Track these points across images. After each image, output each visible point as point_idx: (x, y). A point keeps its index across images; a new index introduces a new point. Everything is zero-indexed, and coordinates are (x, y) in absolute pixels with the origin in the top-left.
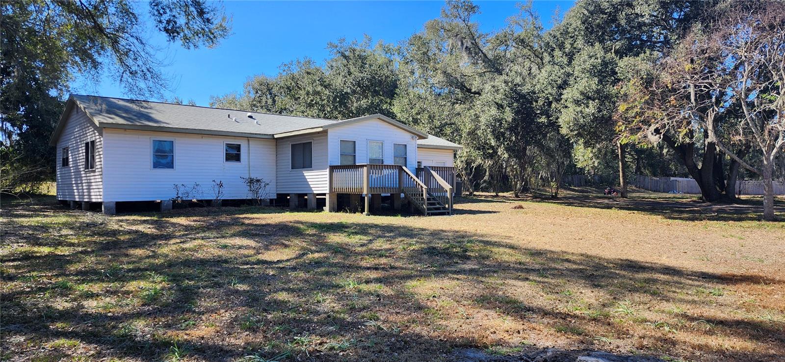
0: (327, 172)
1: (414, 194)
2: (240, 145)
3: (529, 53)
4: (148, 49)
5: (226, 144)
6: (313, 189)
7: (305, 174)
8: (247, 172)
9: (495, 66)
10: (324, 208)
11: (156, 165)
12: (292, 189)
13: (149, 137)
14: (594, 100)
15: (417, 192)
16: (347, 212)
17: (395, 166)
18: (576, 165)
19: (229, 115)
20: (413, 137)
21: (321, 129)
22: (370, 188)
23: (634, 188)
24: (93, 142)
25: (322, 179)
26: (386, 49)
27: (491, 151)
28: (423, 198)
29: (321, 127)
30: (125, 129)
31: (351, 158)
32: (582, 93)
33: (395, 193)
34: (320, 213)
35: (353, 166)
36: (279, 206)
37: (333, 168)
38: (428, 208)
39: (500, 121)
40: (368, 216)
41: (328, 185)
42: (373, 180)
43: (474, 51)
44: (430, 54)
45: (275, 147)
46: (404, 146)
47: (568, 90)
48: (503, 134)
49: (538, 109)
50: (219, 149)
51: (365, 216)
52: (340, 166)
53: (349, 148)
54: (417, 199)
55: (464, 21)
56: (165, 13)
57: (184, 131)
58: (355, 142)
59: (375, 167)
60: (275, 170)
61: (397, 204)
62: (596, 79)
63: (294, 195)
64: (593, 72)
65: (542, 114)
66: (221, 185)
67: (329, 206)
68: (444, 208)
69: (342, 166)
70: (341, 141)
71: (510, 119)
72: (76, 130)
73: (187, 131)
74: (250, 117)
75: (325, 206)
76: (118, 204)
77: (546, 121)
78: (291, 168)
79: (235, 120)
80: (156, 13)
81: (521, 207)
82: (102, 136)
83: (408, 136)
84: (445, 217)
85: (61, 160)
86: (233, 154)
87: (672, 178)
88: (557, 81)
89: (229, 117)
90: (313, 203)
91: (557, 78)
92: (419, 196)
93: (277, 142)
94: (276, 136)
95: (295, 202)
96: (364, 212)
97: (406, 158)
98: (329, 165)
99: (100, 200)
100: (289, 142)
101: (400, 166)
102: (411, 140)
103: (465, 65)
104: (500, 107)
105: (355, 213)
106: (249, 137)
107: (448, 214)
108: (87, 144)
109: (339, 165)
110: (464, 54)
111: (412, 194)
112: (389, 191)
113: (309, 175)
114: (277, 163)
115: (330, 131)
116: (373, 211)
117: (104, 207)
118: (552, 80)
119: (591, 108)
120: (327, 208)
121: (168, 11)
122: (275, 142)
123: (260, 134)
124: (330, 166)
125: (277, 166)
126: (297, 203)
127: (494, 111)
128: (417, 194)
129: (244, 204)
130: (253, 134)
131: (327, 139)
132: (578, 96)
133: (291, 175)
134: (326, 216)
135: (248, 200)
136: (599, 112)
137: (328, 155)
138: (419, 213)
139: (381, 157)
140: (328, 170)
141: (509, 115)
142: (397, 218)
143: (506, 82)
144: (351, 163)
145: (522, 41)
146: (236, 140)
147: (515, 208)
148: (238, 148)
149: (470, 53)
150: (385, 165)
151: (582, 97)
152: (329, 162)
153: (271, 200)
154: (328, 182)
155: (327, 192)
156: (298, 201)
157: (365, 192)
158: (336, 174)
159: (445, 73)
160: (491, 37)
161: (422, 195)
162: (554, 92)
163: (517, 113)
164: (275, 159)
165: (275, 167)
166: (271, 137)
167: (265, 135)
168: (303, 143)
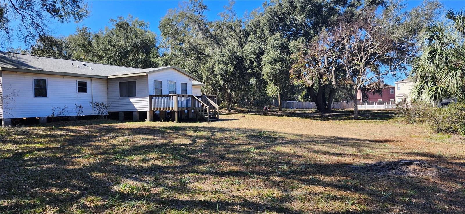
0: (148, 98)
1: (201, 110)
2: (86, 82)
3: (234, 34)
5: (78, 82)
6: (137, 109)
7: (131, 100)
8: (91, 99)
9: (216, 40)
10: (145, 119)
11: (36, 95)
12: (121, 109)
13: (31, 77)
14: (278, 62)
15: (203, 109)
16: (161, 121)
17: (182, 95)
18: (267, 95)
19: (73, 64)
20: (190, 79)
22: (178, 108)
23: (273, 106)
25: (143, 103)
27: (220, 87)
28: (207, 113)
29: (146, 73)
30: (16, 72)
32: (272, 58)
34: (143, 122)
35: (160, 95)
37: (151, 97)
38: (209, 118)
39: (226, 72)
40: (178, 123)
41: (149, 106)
42: (179, 103)
43: (205, 31)
44: (178, 31)
45: (106, 84)
46: (186, 84)
47: (265, 56)
48: (228, 79)
49: (247, 66)
50: (74, 85)
51: (176, 123)
52: (154, 95)
53: (159, 84)
54: (203, 113)
55: (200, 14)
57: (54, 73)
59: (180, 96)
60: (107, 97)
61: (191, 116)
62: (279, 51)
63: (121, 112)
64: (276, 48)
65: (249, 68)
66: (81, 107)
67: (150, 118)
68: (215, 118)
69: (156, 95)
70: (155, 81)
71: (232, 71)
73: (57, 74)
74: (84, 65)
75: (147, 118)
76: (13, 120)
77: (251, 72)
78: (119, 96)
79: (79, 67)
81: (244, 117)
83: (188, 78)
86: (82, 88)
87: (288, 101)
88: (256, 51)
89: (73, 65)
90: (137, 117)
91: (255, 50)
92: (204, 111)
93: (107, 80)
94: (109, 77)
95: (122, 116)
96: (175, 121)
99: (1, 118)
100: (117, 81)
101: (192, 95)
102: (189, 81)
103: (199, 39)
104: (225, 63)
105: (168, 121)
106: (92, 78)
107: (218, 121)
110: (200, 32)
111: (200, 111)
112: (187, 109)
113: (133, 101)
114: (108, 94)
115: (150, 76)
116: (179, 121)
117: (4, 122)
118: (253, 50)
119: (278, 66)
120: (148, 120)
123: (98, 76)
124: (149, 95)
125: (108, 95)
126: (124, 117)
127: (223, 66)
128: (203, 111)
131: (147, 79)
132: (270, 60)
133: (120, 101)
134: (148, 123)
135: (95, 116)
136: (282, 68)
137: (148, 89)
138: (205, 120)
139: (174, 90)
140: (148, 97)
141: (231, 68)
142: (197, 123)
143: (229, 50)
144: (159, 93)
145: (231, 28)
146: (84, 80)
147: (242, 117)
148: (85, 84)
149: (203, 32)
150: (188, 95)
151: (273, 60)
152: (149, 93)
153: (105, 116)
154: (149, 105)
155: (149, 110)
156: (125, 116)
157: (176, 110)
158: (153, 100)
159: (189, 43)
160: (214, 24)
161: (206, 111)
162: (255, 57)
163: (235, 67)
164: (106, 91)
165: (107, 96)
166: (106, 78)
167: (102, 76)
168: (129, 82)
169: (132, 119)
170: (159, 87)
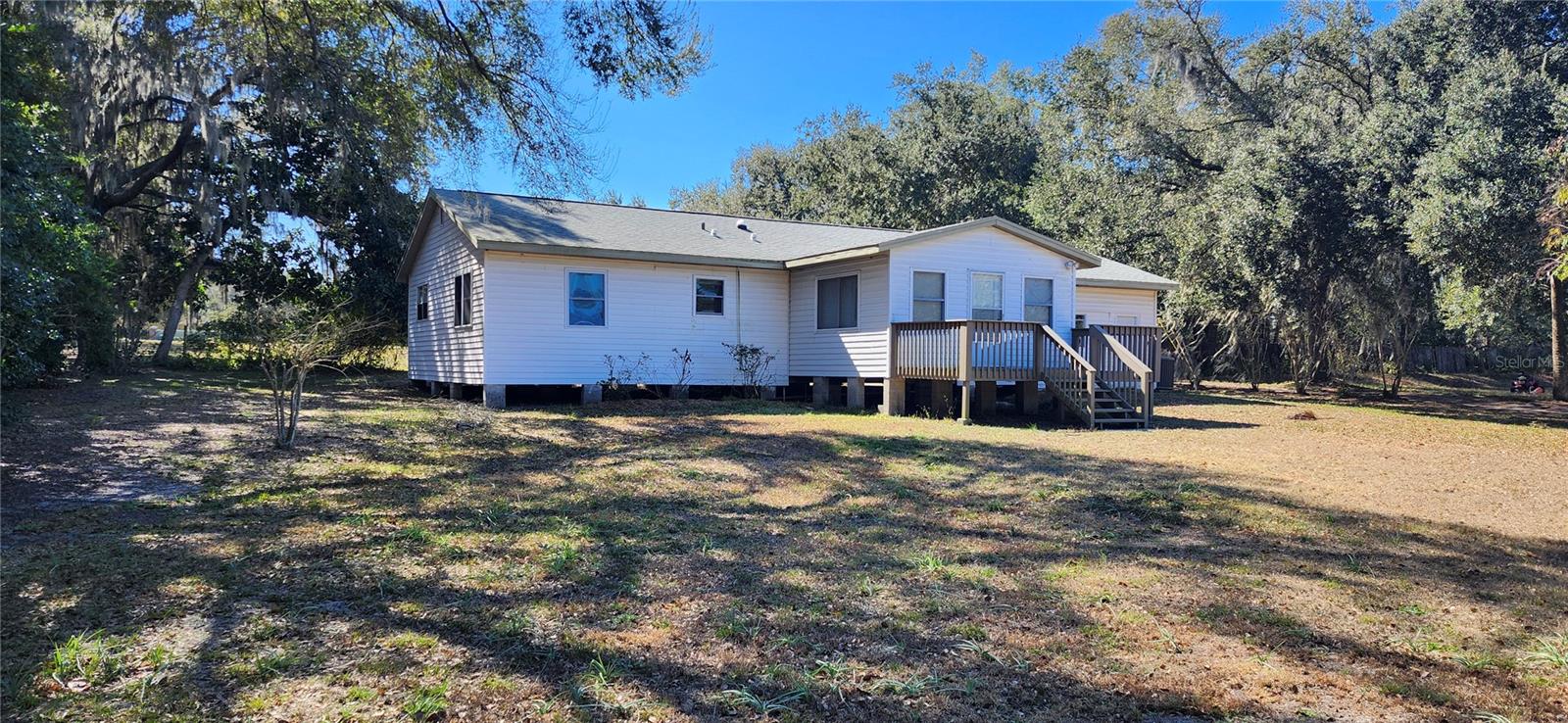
0: (886, 335)
1: (1068, 383)
2: (722, 282)
3: (1340, 77)
4: (561, 100)
5: (698, 280)
6: (858, 369)
7: (843, 340)
8: (735, 333)
9: (1257, 108)
10: (879, 406)
11: (575, 319)
12: (819, 369)
13: (563, 266)
14: (1491, 179)
15: (1073, 378)
16: (924, 416)
17: (1028, 324)
18: (1443, 325)
19: (703, 225)
20: (1066, 264)
21: (876, 250)
22: (973, 369)
24: (468, 276)
25: (873, 350)
26: (1016, 82)
27: (1242, 294)
28: (1087, 392)
29: (877, 246)
30: (522, 253)
31: (936, 307)
32: (1463, 164)
33: (1024, 380)
34: (871, 417)
35: (938, 323)
36: (792, 400)
37: (898, 328)
38: (1096, 414)
39: (1266, 227)
40: (967, 427)
41: (887, 362)
42: (980, 353)
43: (1210, 76)
44: (1109, 87)
45: (786, 286)
46: (1047, 283)
47: (1431, 157)
48: (1273, 257)
49: (1357, 201)
50: (684, 288)
51: (962, 424)
52: (913, 324)
53: (932, 287)
54: (1073, 393)
55: (1188, 13)
56: (591, 32)
57: (622, 256)
58: (943, 275)
59: (985, 326)
60: (786, 329)
61: (1030, 403)
62: (1499, 133)
63: (820, 379)
64: (1492, 115)
65: (1365, 211)
66: (687, 359)
67: (890, 402)
68: (1133, 414)
69: (917, 324)
70: (915, 272)
71: (1289, 224)
72: (441, 254)
73: (629, 256)
74: (742, 227)
75: (882, 404)
76: (510, 389)
77: (1375, 226)
78: (816, 324)
79: (714, 234)
80: (575, 33)
81: (1310, 416)
82: (483, 266)
83: (1056, 261)
84: (1134, 432)
85: (416, 307)
86: (710, 300)
88: (1404, 137)
89: (703, 228)
90: (858, 397)
91: (1403, 131)
92: (1078, 387)
93: (791, 275)
94: (789, 265)
95: (822, 393)
96: (960, 417)
97: (1050, 308)
98: (890, 321)
99: (479, 382)
100: (812, 277)
101: (1037, 325)
102: (1064, 270)
103: (1189, 109)
104: (1266, 196)
105: (941, 418)
106: (739, 266)
107: (1142, 426)
108: (458, 279)
109: (911, 321)
110: (1188, 85)
111: (1062, 383)
112: (1013, 376)
113: (851, 341)
114: (789, 318)
115: (895, 256)
116: (978, 417)
117: (487, 395)
118: (1391, 135)
119: (1486, 198)
120: (884, 408)
121: (596, 27)
122: (787, 277)
123: (759, 261)
124: (892, 324)
125: (790, 323)
126: (827, 395)
127: (1252, 206)
128: (1073, 384)
129: (728, 395)
130: (746, 260)
131: (888, 268)
132: (1452, 169)
133: (817, 340)
134: (884, 423)
135: (736, 387)
136: (1504, 205)
137: (888, 302)
138: (1078, 422)
139: (997, 305)
140: (888, 331)
141: (1286, 215)
142: (1030, 431)
143: (1282, 143)
144: (934, 318)
145: (1323, 52)
146: (716, 273)
147: (1296, 417)
148: (719, 287)
149: (1201, 81)
150: (1005, 323)
151: (1463, 173)
152: (890, 316)
153: (779, 389)
154: (887, 356)
155: (887, 375)
156: (830, 393)
157: (962, 377)
158: (904, 340)
159: (1142, 126)
160: (1250, 45)
161: (1085, 385)
162: (1396, 161)
163: (1306, 208)
164: (786, 308)
165: (787, 325)
166: (781, 266)
167: (768, 261)
168: (841, 278)
169: (845, 404)
170: (932, 292)
